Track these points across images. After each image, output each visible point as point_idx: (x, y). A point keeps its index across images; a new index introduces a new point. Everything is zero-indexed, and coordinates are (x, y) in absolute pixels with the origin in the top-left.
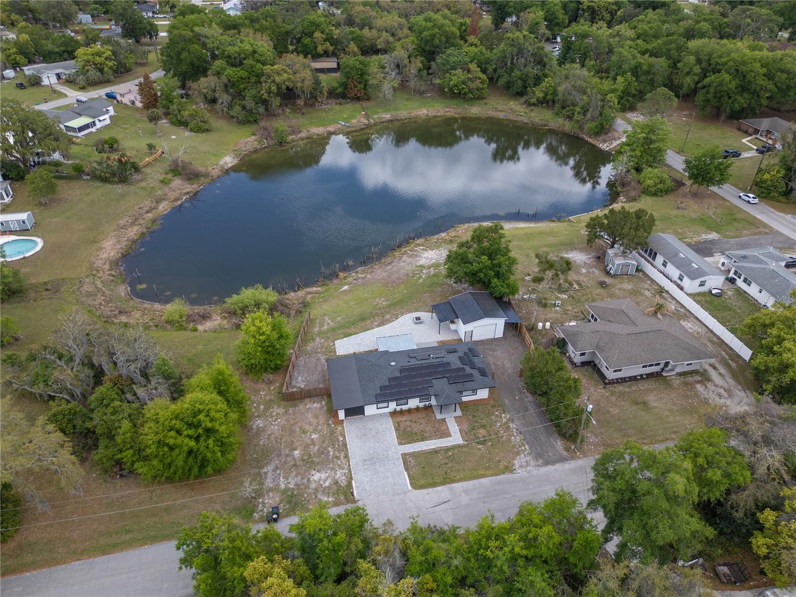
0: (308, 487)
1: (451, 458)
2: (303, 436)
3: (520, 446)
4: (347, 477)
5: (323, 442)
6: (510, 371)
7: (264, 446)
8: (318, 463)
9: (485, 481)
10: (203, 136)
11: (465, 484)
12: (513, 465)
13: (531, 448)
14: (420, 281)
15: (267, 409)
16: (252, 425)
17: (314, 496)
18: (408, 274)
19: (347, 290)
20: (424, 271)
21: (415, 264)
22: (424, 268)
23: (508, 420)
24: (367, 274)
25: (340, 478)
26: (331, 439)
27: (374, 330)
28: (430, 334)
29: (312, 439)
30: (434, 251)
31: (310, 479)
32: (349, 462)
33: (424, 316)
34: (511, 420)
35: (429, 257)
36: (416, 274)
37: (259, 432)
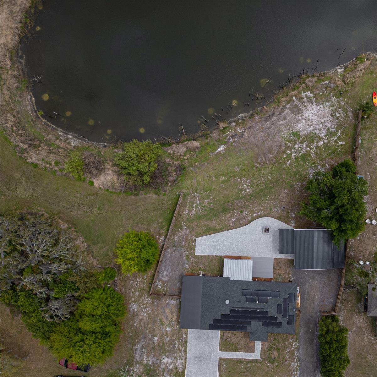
0: (159, 366)
1: (248, 369)
2: (161, 326)
3: (294, 371)
4: (183, 366)
5: (173, 335)
6: (316, 303)
8: (168, 351)
14: (288, 163)
15: (140, 296)
16: (130, 308)
17: (162, 374)
18: (280, 146)
19: (222, 152)
20: (296, 146)
21: (293, 127)
22: (299, 139)
23: (296, 348)
24: (245, 130)
25: (179, 365)
26: (178, 335)
27: (229, 232)
28: (271, 248)
29: (167, 331)
30: (319, 107)
31: (161, 361)
32: (186, 356)
33: (273, 224)
34: (298, 349)
35: (310, 117)
36: (288, 148)
37: (134, 315)
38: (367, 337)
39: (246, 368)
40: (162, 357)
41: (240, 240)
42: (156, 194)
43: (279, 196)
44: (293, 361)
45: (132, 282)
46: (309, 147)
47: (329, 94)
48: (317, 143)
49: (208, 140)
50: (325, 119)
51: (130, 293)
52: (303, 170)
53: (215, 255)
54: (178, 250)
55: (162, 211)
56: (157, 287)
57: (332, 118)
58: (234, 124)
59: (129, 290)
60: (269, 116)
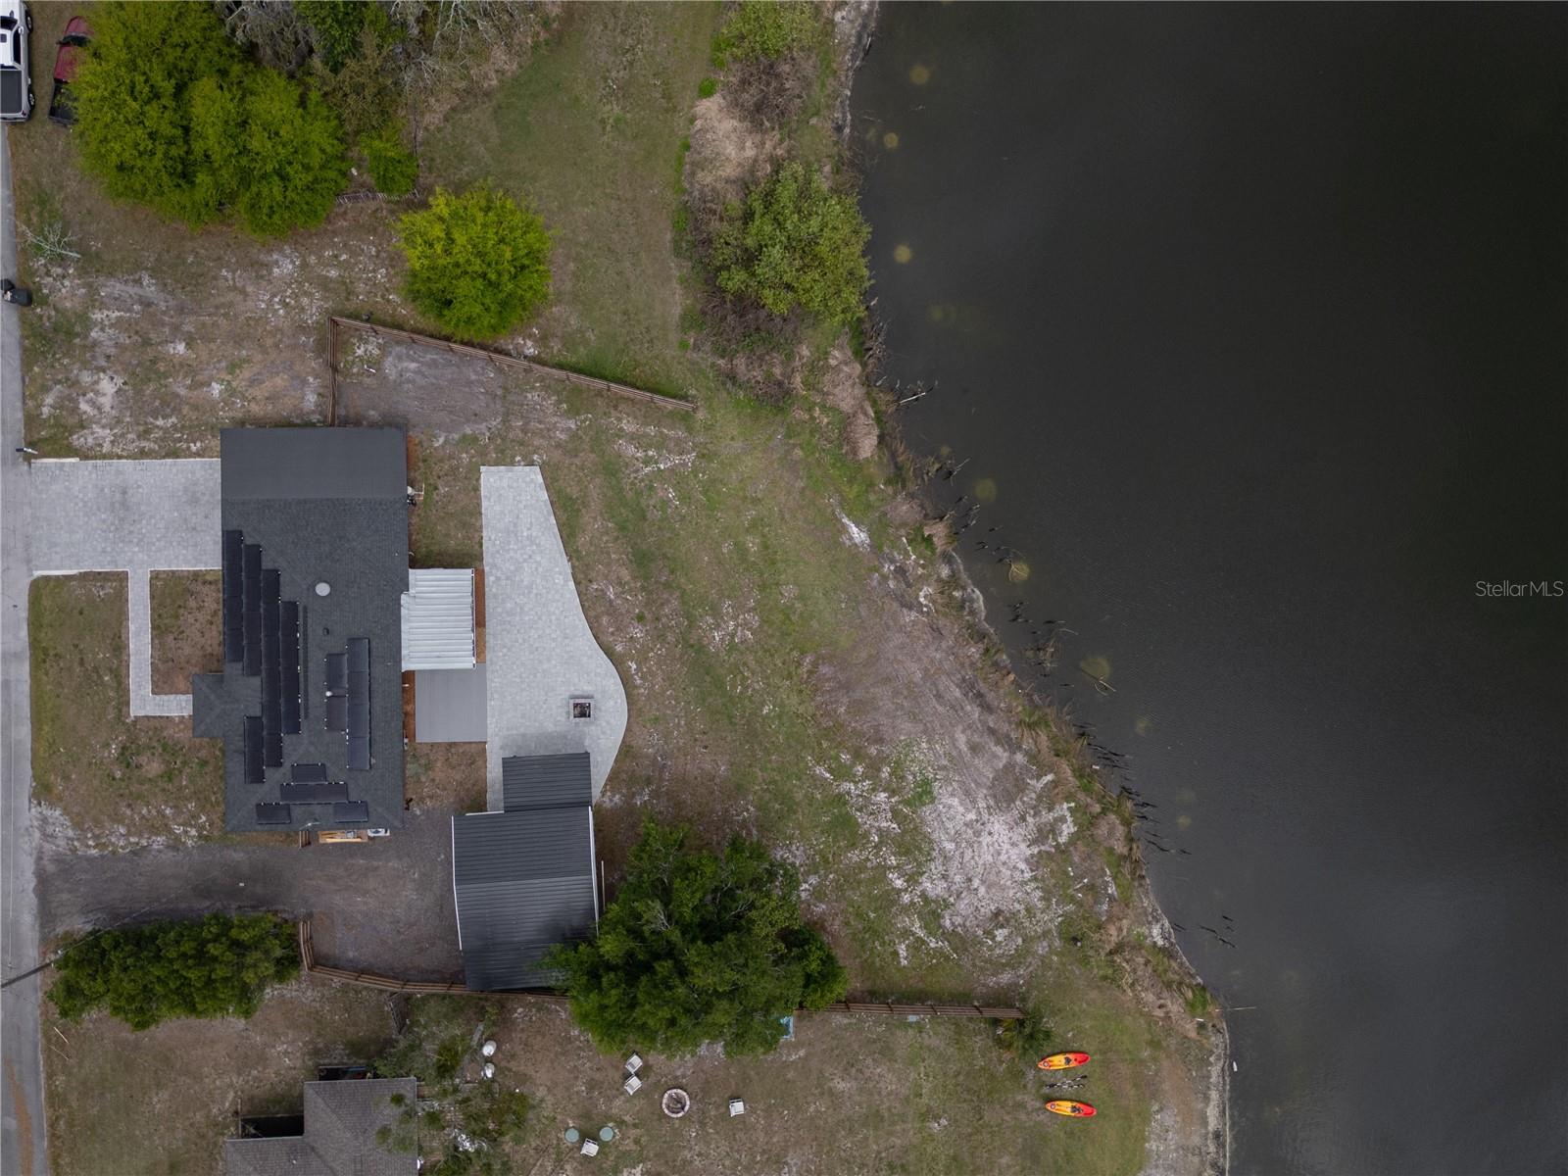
0: (85, 365)
1: (95, 678)
3: (96, 837)
4: (91, 449)
8: (138, 392)
12: (52, 805)
13: (90, 860)
14: (820, 770)
15: (324, 284)
16: (281, 251)
17: (60, 377)
18: (880, 741)
19: (844, 538)
20: (883, 795)
21: (948, 781)
22: (907, 803)
23: (177, 838)
24: (928, 613)
26: (198, 426)
27: (566, 581)
28: (522, 730)
29: (210, 385)
30: (1022, 866)
31: (104, 372)
32: (127, 458)
33: (604, 733)
34: (175, 845)
35: (985, 839)
36: (874, 768)
37: (256, 267)
38: (231, 1085)
39: (96, 669)
40: (115, 372)
41: (540, 619)
42: (683, 318)
43: (706, 747)
44: (133, 830)
45: (373, 253)
46: (881, 842)
47: (1073, 900)
48: (898, 867)
49: (885, 484)
50: (982, 890)
51: (334, 245)
52: (800, 826)
53: (484, 534)
54: (492, 405)
55: (625, 343)
56: (360, 339)
57: (989, 914)
58: (945, 572)
59: (345, 245)
60: (980, 695)
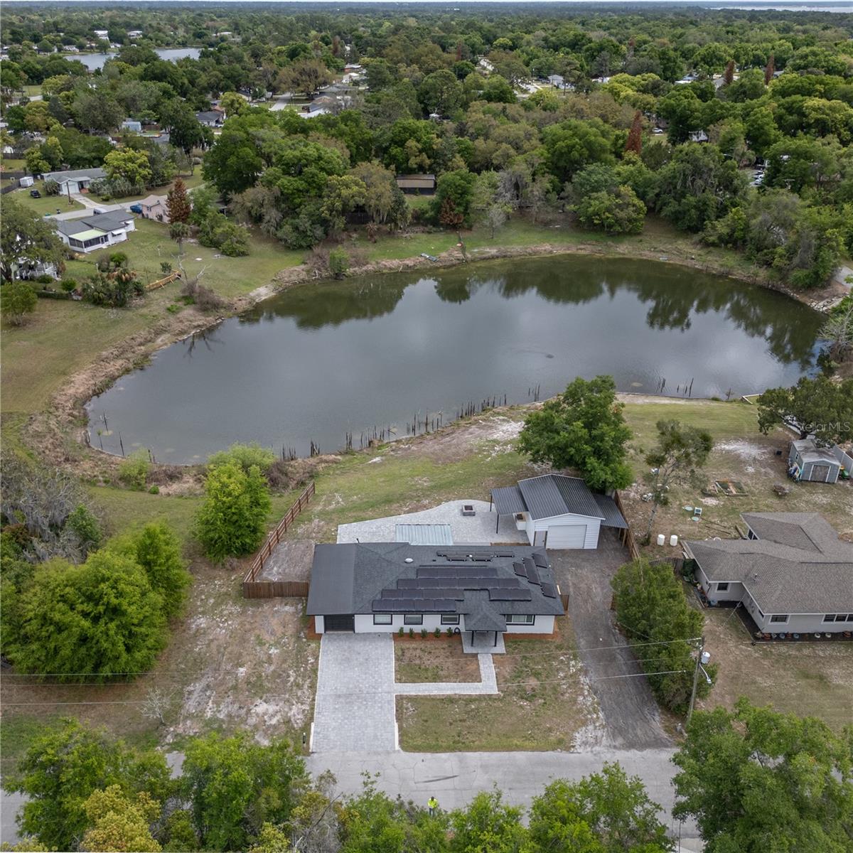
0: (244, 721)
1: (473, 713)
2: (258, 648)
3: (589, 713)
4: (306, 716)
5: (285, 661)
6: (598, 599)
7: (199, 654)
8: (269, 690)
9: (520, 756)
10: (236, 261)
11: (485, 755)
12: (573, 739)
13: (607, 717)
15: (216, 605)
17: (250, 735)
23: (578, 671)
25: (294, 715)
26: (297, 659)
29: (270, 654)
31: (250, 710)
32: (315, 696)
34: (584, 671)
37: (197, 634)
38: (736, 647)
39: (467, 713)
44: (579, 693)
45: (204, 586)
54: (303, 542)
59: (196, 597)
